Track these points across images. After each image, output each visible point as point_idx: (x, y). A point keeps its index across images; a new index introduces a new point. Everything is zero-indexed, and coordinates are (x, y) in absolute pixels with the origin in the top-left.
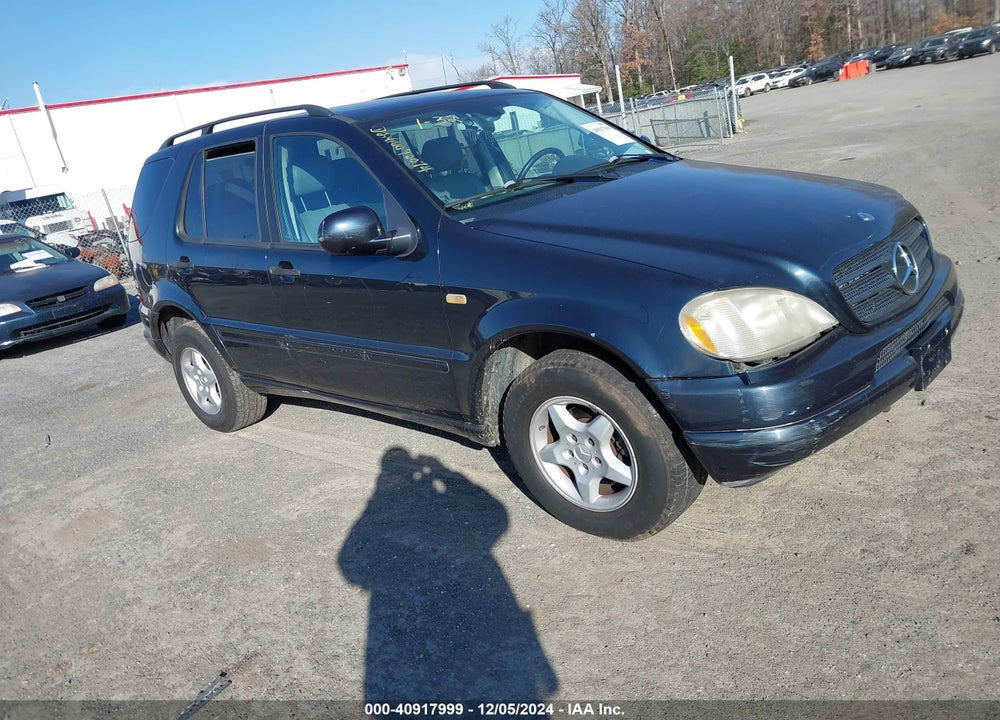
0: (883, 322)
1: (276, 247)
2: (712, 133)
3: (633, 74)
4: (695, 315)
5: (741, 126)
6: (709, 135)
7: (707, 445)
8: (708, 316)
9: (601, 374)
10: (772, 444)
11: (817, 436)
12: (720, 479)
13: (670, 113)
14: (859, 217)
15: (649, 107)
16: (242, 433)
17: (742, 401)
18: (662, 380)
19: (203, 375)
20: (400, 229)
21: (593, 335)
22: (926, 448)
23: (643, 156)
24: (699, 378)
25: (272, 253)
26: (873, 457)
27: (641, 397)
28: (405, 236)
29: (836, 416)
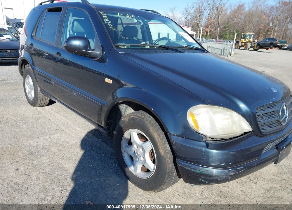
0: (270, 134)
1: (58, 47)
2: (224, 54)
3: (207, 32)
4: (194, 112)
5: (233, 54)
6: (223, 55)
7: (185, 167)
8: (200, 114)
9: (152, 125)
10: (210, 175)
11: (230, 176)
12: (186, 181)
13: (213, 45)
14: (271, 89)
15: (208, 42)
16: (38, 109)
17: (203, 154)
18: (174, 135)
19: (30, 86)
20: (97, 49)
21: (152, 109)
22: (269, 182)
23: (197, 48)
24: (189, 139)
25: (56, 48)
26: (249, 180)
27: (165, 139)
28: (98, 52)
29: (241, 170)
